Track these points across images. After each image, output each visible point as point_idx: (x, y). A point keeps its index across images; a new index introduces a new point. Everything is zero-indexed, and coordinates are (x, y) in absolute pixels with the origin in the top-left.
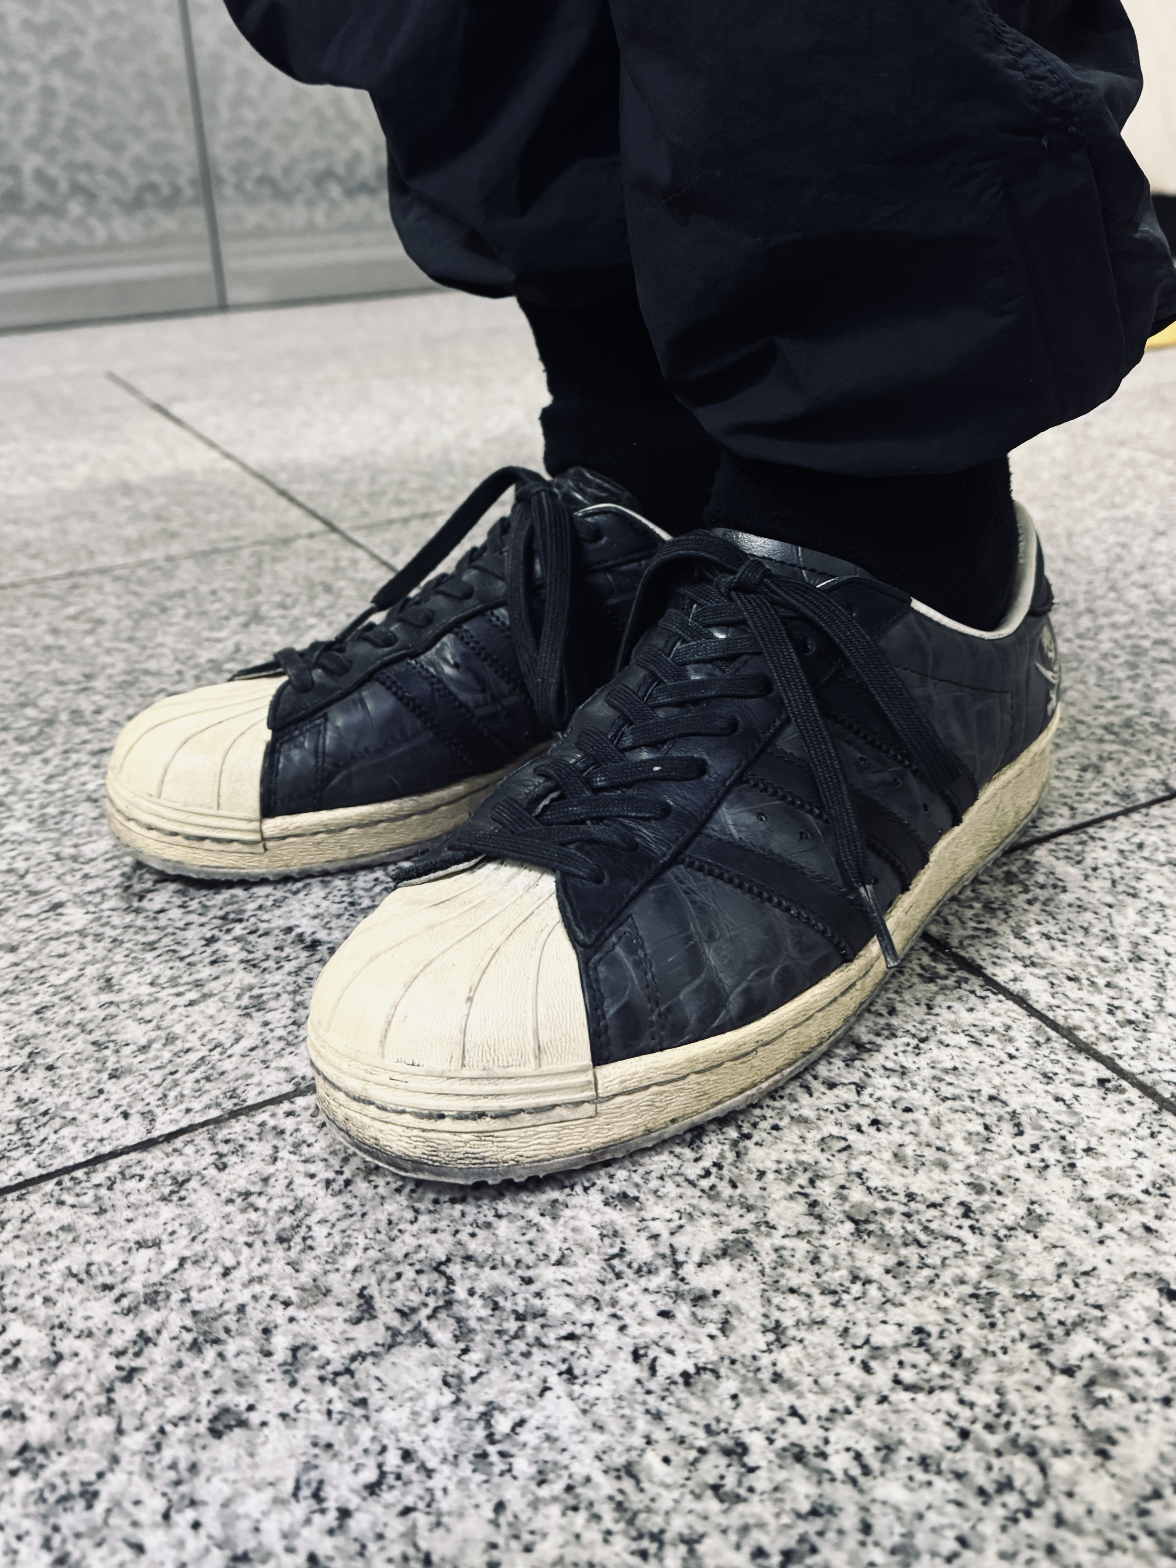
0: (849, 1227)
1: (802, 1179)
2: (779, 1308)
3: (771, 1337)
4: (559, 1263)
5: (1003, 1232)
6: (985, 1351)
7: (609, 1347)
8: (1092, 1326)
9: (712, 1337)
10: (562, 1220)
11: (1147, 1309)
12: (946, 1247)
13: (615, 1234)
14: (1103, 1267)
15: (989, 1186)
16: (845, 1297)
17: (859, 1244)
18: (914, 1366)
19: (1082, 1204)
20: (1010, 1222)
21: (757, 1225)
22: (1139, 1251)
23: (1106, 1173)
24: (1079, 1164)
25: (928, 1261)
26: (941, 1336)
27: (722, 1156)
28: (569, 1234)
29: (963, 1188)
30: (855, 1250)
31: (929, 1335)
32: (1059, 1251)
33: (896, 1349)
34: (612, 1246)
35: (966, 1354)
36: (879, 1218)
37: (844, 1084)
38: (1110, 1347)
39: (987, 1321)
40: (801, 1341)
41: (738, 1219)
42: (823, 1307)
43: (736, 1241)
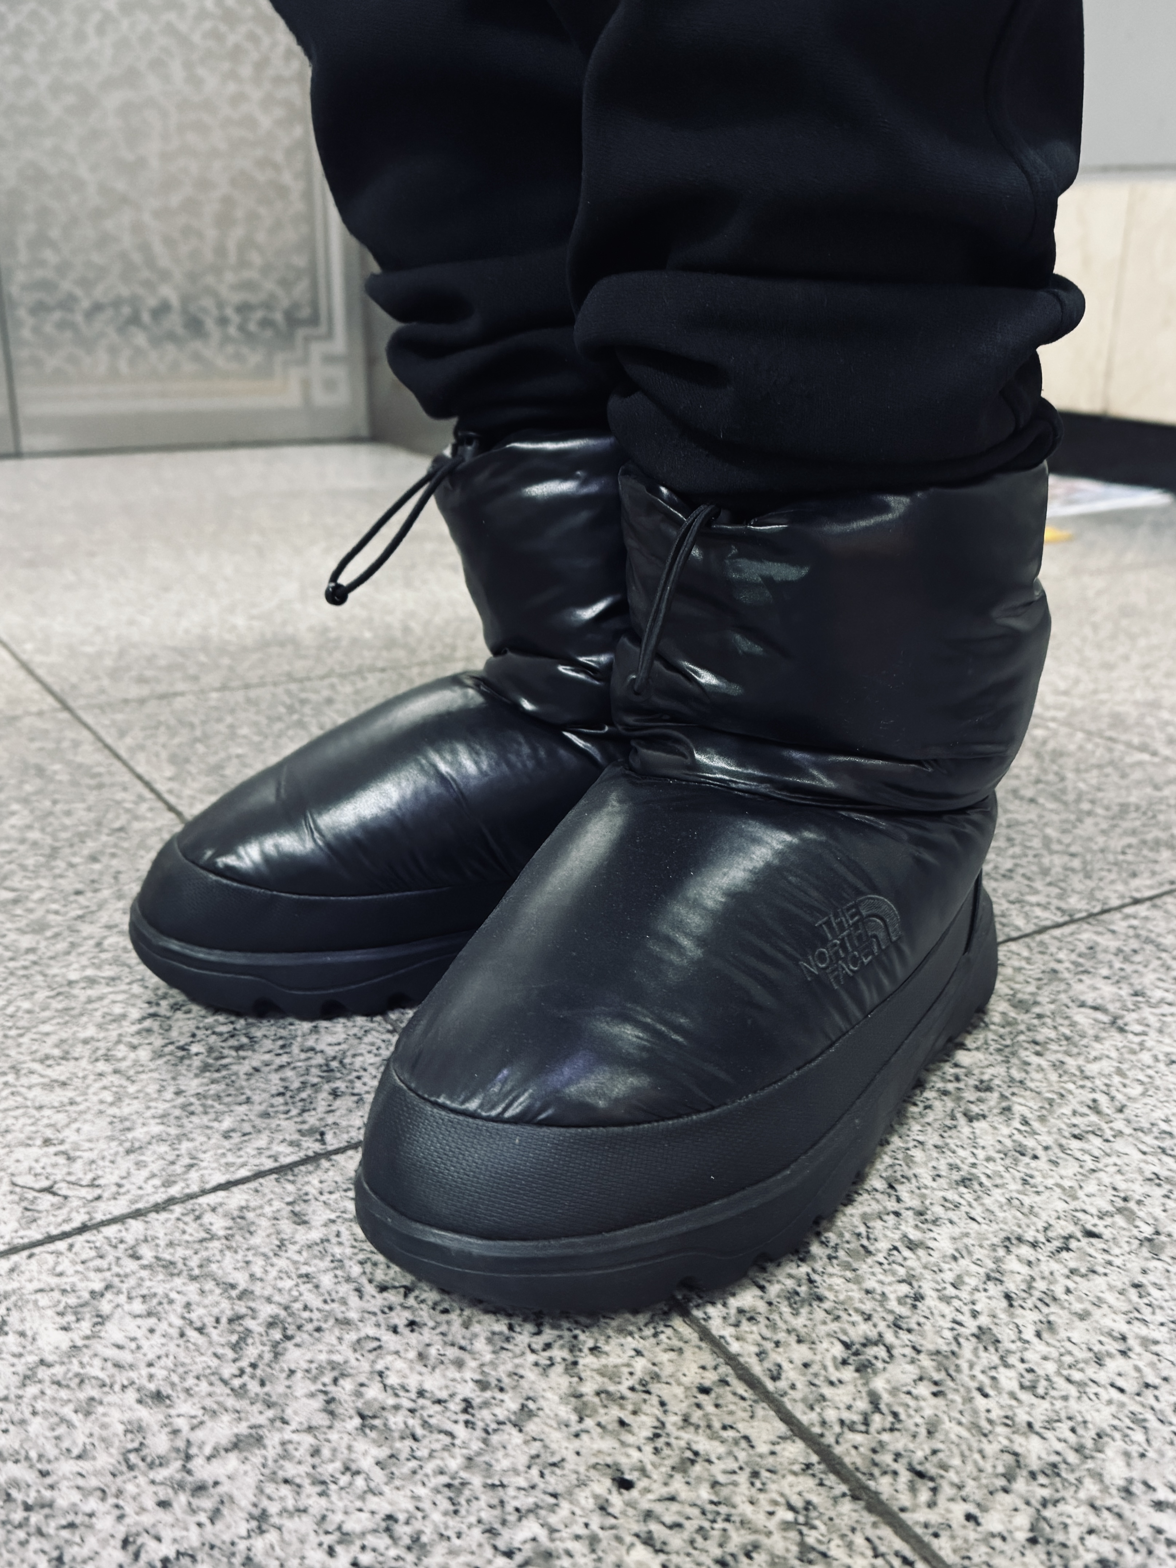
0: (357, 1421)
1: (327, 1379)
2: (270, 1498)
3: (254, 1524)
4: (79, 1457)
5: (494, 1426)
6: (442, 1535)
7: (102, 1535)
8: (542, 1513)
9: (200, 1525)
10: (93, 1417)
11: (596, 1497)
12: (438, 1440)
13: (140, 1429)
14: (571, 1457)
15: (494, 1382)
16: (333, 1487)
17: (360, 1438)
18: (374, 1550)
19: (573, 1400)
20: (501, 1418)
21: (272, 1421)
22: (607, 1444)
23: (602, 1372)
24: (581, 1362)
25: (418, 1454)
26: (407, 1523)
27: (260, 1357)
28: (97, 1431)
29: (471, 1385)
30: (355, 1444)
31: (396, 1521)
32: (538, 1444)
33: (363, 1534)
34: (132, 1441)
35: (424, 1539)
36: (385, 1414)
37: (395, 1287)
38: (552, 1531)
39: (452, 1508)
40: (279, 1529)
41: (259, 1416)
42: (309, 1496)
43: (251, 1435)
